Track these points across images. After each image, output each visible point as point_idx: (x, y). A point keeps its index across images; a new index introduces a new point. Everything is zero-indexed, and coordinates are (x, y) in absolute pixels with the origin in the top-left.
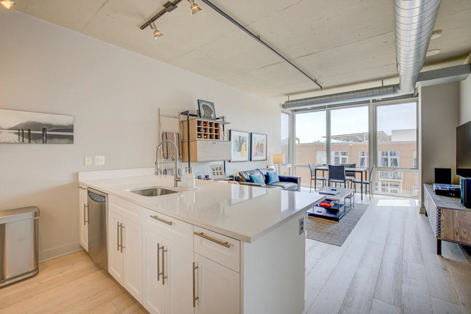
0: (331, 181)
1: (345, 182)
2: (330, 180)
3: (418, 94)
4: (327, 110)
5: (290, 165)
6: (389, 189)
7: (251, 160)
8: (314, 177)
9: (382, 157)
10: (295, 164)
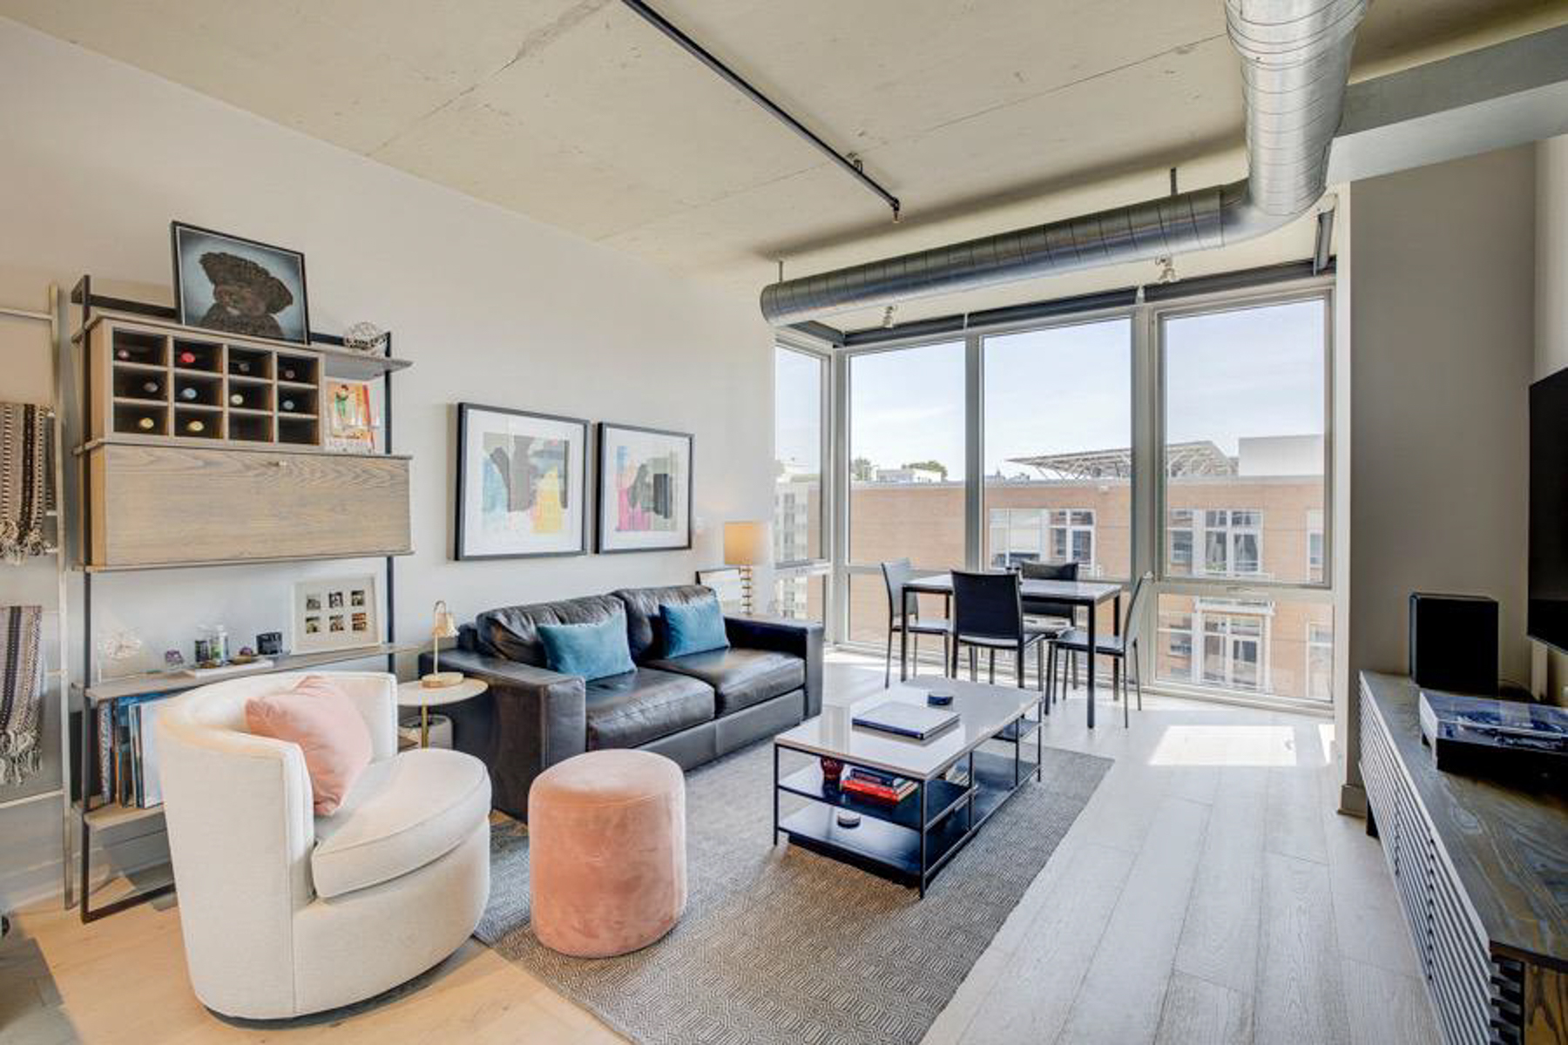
0: (962, 641)
1: (1020, 649)
2: (961, 637)
3: (1332, 259)
4: (968, 338)
5: (827, 564)
6: (1228, 638)
7: (597, 550)
8: (898, 622)
9: (1205, 529)
10: (847, 563)
